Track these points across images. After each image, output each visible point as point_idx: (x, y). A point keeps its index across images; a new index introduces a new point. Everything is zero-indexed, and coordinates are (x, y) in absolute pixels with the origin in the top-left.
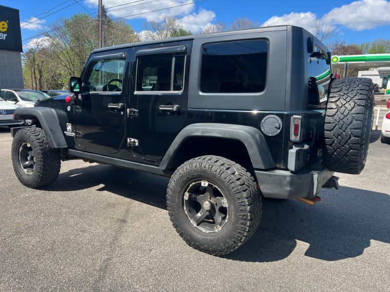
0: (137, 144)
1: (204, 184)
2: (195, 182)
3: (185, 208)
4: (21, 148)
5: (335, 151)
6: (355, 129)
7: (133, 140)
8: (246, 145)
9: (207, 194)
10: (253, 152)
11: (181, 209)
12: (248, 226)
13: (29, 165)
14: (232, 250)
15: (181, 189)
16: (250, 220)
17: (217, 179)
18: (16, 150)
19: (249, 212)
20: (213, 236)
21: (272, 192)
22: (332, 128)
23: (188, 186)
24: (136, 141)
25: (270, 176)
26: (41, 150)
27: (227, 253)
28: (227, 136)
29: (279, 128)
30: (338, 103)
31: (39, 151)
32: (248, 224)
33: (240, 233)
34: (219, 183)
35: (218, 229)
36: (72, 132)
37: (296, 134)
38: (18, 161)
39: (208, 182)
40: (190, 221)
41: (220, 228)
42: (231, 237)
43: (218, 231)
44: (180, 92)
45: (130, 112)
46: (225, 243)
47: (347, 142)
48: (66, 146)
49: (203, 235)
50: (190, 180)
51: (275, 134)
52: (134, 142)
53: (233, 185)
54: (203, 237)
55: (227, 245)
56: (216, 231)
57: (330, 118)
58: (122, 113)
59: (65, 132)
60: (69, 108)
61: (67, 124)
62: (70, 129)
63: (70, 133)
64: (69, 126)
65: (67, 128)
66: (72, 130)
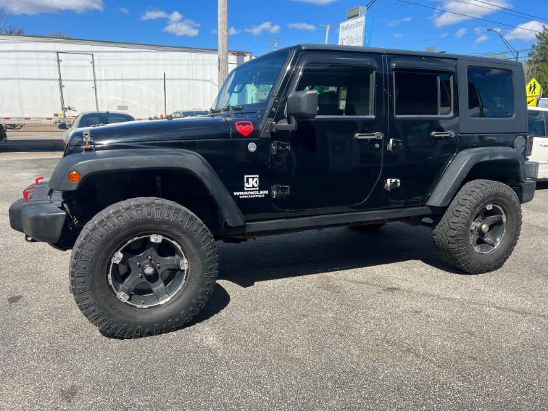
0: (399, 184)
1: (490, 207)
3: (470, 238)
7: (394, 180)
29: (524, 147)
36: (259, 191)
39: (493, 204)
40: (474, 249)
41: (499, 244)
44: (450, 117)
51: (522, 152)
52: (396, 183)
58: (377, 146)
59: (235, 194)
60: (252, 147)
61: (246, 176)
62: (256, 185)
63: (252, 193)
64: (250, 180)
65: (246, 185)
66: (259, 186)
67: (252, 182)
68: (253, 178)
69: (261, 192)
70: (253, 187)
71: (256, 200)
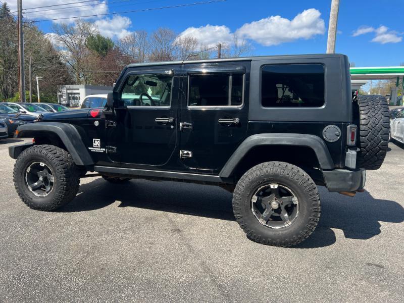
0: (190, 156)
1: (274, 186)
2: (264, 185)
3: (253, 210)
4: (29, 169)
5: (368, 152)
6: (384, 134)
7: (186, 152)
8: (315, 150)
9: (273, 195)
10: (322, 155)
11: (250, 211)
12: (319, 217)
13: (39, 186)
14: (303, 240)
15: (250, 193)
16: (320, 212)
17: (290, 180)
18: (22, 171)
19: (320, 205)
20: (283, 231)
21: (337, 187)
22: (366, 134)
23: (257, 190)
24: (190, 153)
25: (336, 174)
26: (63, 169)
27: (298, 243)
28: (297, 144)
29: (339, 136)
30: (368, 114)
31: (60, 170)
32: (319, 216)
33: (312, 224)
34: (291, 183)
35: (288, 224)
36: (101, 148)
37: (352, 140)
38: (24, 183)
39: (278, 184)
40: (258, 221)
41: (290, 223)
42: (303, 229)
43: (288, 225)
44: (239, 107)
45: (183, 126)
46: (297, 235)
47: (378, 145)
48: (93, 163)
49: (273, 231)
50: (260, 184)
51: (335, 140)
52: (188, 154)
53: (305, 185)
54: (274, 233)
55: (299, 236)
56: (287, 225)
57: (364, 126)
58: (172, 127)
59: (89, 148)
60: (97, 123)
61: (94, 139)
62: (99, 145)
63: (97, 149)
64: (96, 141)
65: (94, 144)
66: (100, 146)
67: (97, 143)
68: (97, 141)
69: (102, 149)
70: (98, 146)
71: (99, 153)
